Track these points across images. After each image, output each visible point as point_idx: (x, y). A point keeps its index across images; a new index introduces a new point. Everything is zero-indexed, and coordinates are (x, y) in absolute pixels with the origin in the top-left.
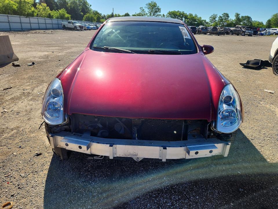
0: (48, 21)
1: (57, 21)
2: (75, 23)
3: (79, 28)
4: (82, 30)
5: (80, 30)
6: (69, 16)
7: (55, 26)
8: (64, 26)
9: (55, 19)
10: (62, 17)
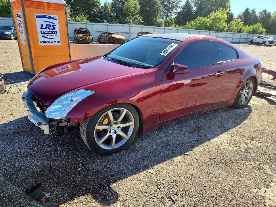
0: (237, 35)
1: (247, 35)
2: (265, 38)
3: (268, 44)
4: (271, 46)
5: (268, 45)
6: (264, 30)
7: (242, 40)
8: (252, 40)
9: (245, 34)
10: (254, 32)
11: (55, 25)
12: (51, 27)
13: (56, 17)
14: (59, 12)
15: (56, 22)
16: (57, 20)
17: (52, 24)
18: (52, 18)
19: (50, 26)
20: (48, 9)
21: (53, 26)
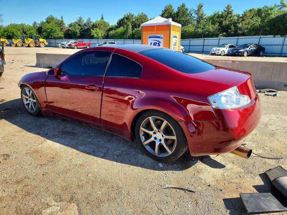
11: (160, 43)
12: (157, 45)
13: (162, 36)
14: (165, 32)
15: (161, 40)
16: (162, 38)
17: (158, 42)
18: (159, 37)
19: (156, 43)
20: (156, 31)
21: (158, 43)
